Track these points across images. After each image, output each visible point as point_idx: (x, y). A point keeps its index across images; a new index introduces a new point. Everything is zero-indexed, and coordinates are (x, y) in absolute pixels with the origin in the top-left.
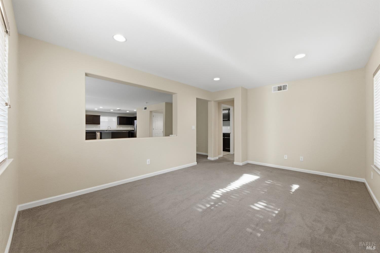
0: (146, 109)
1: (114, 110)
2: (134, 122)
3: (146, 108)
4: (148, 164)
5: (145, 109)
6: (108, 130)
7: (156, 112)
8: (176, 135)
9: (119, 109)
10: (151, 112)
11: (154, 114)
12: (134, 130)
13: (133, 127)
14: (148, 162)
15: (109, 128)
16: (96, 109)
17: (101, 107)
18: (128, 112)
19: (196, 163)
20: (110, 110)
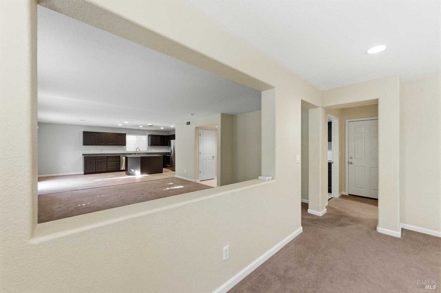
0: (189, 124)
1: (144, 126)
2: (170, 142)
3: (189, 122)
4: (224, 258)
5: (187, 125)
6: (137, 154)
7: (204, 128)
8: (271, 178)
9: (150, 124)
10: (197, 128)
11: (201, 131)
12: (170, 153)
13: (169, 149)
14: (224, 254)
15: (138, 150)
16: (120, 125)
17: (126, 122)
18: (162, 128)
19: (301, 228)
20: (138, 126)
